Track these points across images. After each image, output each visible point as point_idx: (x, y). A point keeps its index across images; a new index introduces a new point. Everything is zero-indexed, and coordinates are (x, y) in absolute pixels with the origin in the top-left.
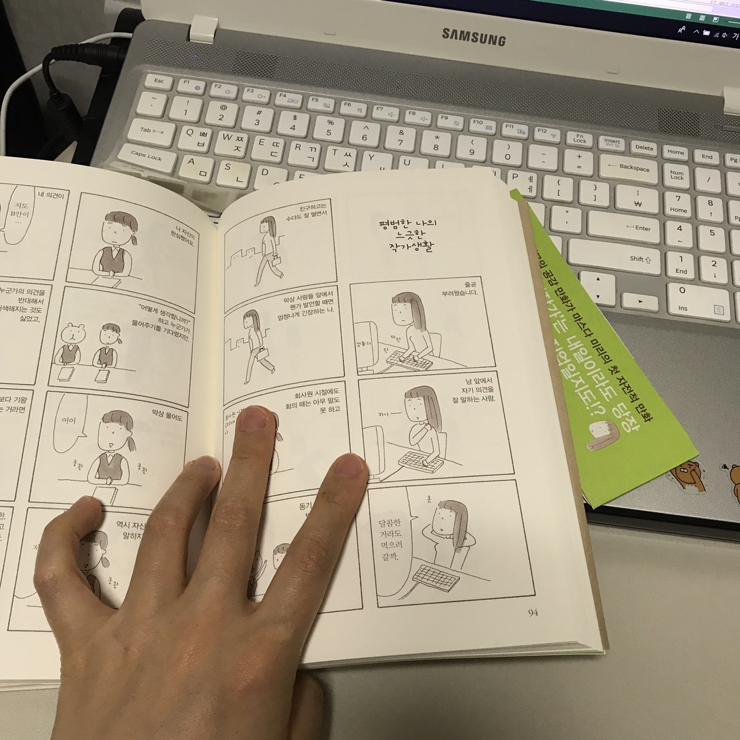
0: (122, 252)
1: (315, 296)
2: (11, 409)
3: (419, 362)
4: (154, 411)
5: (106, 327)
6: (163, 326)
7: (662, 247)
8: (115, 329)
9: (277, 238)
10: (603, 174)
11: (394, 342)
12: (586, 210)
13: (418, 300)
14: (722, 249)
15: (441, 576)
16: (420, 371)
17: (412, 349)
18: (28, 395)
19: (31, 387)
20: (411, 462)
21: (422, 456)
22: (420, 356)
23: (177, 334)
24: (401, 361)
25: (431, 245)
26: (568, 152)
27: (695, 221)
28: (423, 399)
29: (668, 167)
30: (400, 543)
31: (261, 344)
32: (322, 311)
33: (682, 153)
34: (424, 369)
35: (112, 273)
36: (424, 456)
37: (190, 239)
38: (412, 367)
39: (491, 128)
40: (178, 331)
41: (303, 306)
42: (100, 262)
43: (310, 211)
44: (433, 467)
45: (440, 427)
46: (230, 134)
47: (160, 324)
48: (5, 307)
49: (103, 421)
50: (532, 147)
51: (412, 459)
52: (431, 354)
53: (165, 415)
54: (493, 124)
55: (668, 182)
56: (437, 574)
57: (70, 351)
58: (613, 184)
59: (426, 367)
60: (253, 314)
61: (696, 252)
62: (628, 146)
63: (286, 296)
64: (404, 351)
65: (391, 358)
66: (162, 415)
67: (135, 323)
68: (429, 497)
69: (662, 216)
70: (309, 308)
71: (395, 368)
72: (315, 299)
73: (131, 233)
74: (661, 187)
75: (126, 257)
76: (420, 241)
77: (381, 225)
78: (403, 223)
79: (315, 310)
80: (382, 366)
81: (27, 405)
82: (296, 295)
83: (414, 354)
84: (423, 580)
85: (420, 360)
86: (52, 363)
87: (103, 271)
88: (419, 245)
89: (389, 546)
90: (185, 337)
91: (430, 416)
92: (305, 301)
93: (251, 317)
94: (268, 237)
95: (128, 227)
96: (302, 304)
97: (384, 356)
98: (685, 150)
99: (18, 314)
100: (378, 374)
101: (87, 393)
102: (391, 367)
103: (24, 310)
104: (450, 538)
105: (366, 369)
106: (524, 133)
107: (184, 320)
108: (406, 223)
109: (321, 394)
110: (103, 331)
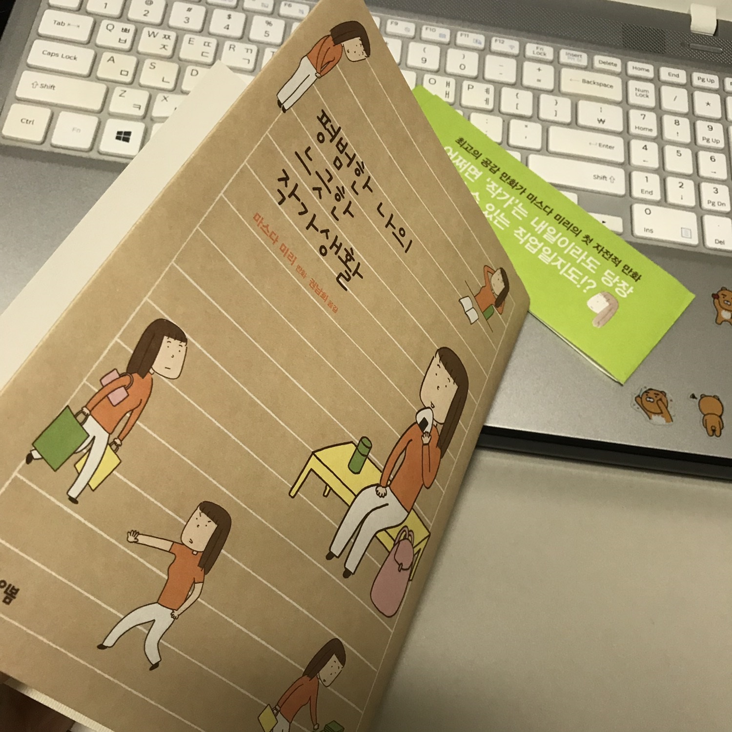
7: (626, 165)
10: (564, 89)
12: (546, 125)
14: (689, 170)
26: (527, 65)
27: (660, 140)
29: (632, 84)
33: (648, 70)
39: (444, 36)
46: (156, 31)
50: (489, 58)
54: (447, 32)
55: (633, 99)
58: (575, 100)
61: (662, 172)
62: (591, 60)
69: (626, 134)
74: (625, 104)
98: (651, 68)
106: (480, 43)
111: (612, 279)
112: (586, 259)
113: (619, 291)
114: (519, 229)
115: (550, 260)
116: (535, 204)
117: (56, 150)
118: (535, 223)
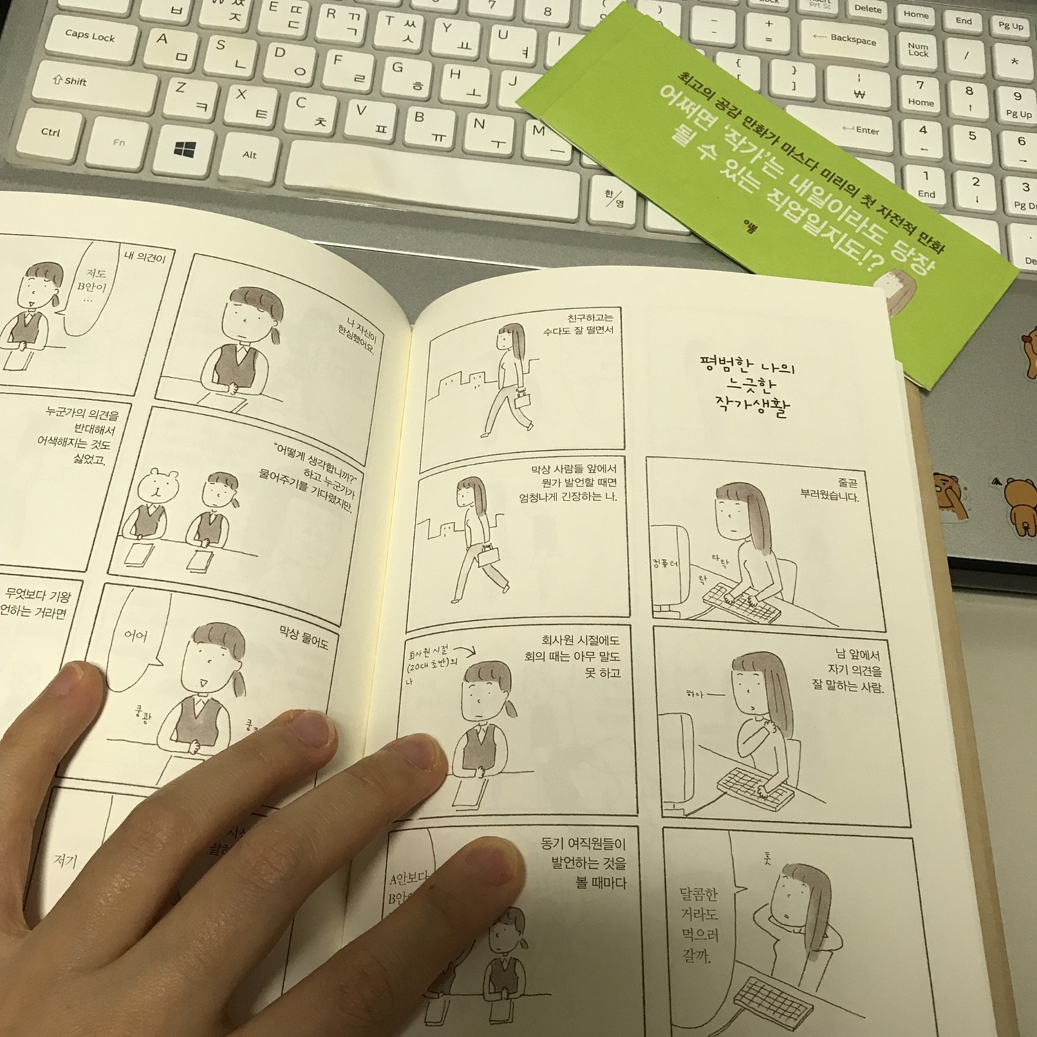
0: (252, 353)
1: (586, 470)
2: (44, 613)
3: (757, 607)
4: (283, 629)
5: (215, 478)
6: (311, 483)
7: (898, 157)
8: (230, 481)
9: (525, 362)
10: (805, 50)
11: (716, 566)
13: (760, 498)
14: (988, 159)
15: (782, 1000)
16: (759, 623)
17: (746, 584)
18: (73, 588)
19: (78, 576)
20: (739, 787)
21: (759, 778)
22: (760, 598)
23: (333, 499)
24: (727, 602)
25: (785, 406)
26: (751, 18)
27: (946, 118)
28: (763, 676)
29: (904, 38)
30: (715, 933)
31: (487, 539)
32: (596, 497)
33: (926, 16)
34: (766, 622)
35: (233, 387)
36: (762, 779)
37: (369, 341)
38: (746, 614)
40: (335, 493)
41: (563, 484)
42: (215, 369)
43: (586, 324)
44: (776, 801)
45: (790, 728)
47: (306, 479)
48: (53, 439)
49: (194, 640)
50: (697, 11)
51: (741, 781)
52: (779, 596)
53: (300, 637)
55: (905, 60)
56: (775, 997)
57: (150, 516)
58: (822, 64)
59: (770, 619)
60: (475, 484)
61: (948, 164)
62: (843, 6)
63: (537, 463)
64: (734, 585)
65: (711, 594)
66: (295, 636)
67: (264, 474)
68: (767, 854)
69: (896, 113)
70: (574, 489)
71: (717, 614)
72: (585, 474)
73: (271, 323)
74: (894, 69)
75: (260, 363)
76: (766, 397)
77: (703, 362)
78: (740, 363)
79: (585, 494)
80: (694, 606)
81: (69, 607)
82: (553, 463)
83: (750, 592)
84: (752, 1005)
85: (759, 604)
86: (118, 536)
87: (218, 383)
88: (764, 404)
89: (695, 936)
90: (346, 505)
91: (773, 707)
92: (569, 476)
93: (471, 489)
94: (510, 358)
95: (267, 314)
96: (563, 481)
97: (699, 590)
98: (931, 12)
99: (71, 451)
100: (687, 619)
101: (172, 588)
102: (710, 609)
103: (81, 444)
104: (799, 933)
105: (667, 608)
107: (347, 476)
108: (744, 363)
109: (589, 642)
110: (208, 483)
111: (905, 252)
112: (869, 227)
113: (915, 267)
114: (774, 192)
115: (818, 231)
116: (792, 156)
117: (93, 172)
118: (795, 183)
